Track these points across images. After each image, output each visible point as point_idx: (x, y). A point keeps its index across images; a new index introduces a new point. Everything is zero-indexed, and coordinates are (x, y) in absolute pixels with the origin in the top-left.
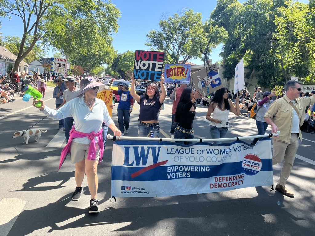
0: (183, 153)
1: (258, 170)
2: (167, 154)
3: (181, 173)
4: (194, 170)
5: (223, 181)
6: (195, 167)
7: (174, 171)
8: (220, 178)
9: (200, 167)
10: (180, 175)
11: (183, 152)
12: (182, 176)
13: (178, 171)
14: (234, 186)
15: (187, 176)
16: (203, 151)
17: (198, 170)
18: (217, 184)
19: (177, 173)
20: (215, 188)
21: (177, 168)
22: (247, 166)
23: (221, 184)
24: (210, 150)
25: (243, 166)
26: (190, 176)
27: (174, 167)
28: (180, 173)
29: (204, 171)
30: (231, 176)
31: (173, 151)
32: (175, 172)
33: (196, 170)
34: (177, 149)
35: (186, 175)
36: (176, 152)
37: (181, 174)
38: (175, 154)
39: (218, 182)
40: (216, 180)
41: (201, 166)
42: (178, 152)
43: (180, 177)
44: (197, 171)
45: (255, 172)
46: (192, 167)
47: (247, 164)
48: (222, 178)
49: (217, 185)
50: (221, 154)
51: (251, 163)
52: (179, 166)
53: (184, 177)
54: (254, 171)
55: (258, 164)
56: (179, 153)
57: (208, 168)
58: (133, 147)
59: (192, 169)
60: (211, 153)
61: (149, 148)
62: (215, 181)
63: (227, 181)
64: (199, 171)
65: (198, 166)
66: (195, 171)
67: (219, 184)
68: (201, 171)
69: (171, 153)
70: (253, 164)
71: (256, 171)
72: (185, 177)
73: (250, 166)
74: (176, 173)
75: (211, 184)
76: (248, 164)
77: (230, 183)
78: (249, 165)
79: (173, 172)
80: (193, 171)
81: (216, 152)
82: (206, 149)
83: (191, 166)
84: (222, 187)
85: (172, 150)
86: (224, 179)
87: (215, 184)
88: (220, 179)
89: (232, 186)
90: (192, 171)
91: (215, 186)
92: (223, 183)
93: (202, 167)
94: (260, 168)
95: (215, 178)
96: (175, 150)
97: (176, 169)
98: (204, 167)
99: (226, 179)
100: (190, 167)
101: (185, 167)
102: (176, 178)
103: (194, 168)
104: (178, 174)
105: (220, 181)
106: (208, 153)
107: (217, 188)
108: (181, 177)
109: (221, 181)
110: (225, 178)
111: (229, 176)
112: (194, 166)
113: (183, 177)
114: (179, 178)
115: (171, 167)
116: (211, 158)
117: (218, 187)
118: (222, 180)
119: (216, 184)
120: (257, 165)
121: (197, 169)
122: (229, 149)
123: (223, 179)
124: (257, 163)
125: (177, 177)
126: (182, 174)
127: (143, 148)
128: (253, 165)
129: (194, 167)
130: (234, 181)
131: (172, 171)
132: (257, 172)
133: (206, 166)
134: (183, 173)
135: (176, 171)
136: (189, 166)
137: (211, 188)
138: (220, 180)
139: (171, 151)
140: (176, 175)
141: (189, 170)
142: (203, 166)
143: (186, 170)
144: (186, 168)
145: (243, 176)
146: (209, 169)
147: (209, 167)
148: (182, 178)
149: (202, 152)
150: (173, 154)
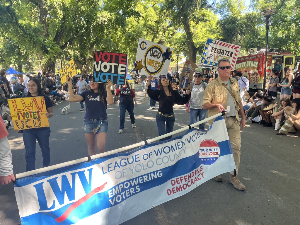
0: (126, 164)
2: (104, 173)
3: (128, 190)
4: (143, 181)
5: (181, 182)
7: (119, 192)
8: (178, 180)
9: (149, 175)
10: (127, 193)
11: (125, 164)
12: (130, 194)
13: (123, 190)
14: (193, 183)
15: (137, 192)
16: (150, 154)
17: (148, 179)
18: (176, 188)
19: (123, 193)
20: (174, 193)
21: (121, 186)
22: (205, 155)
23: (180, 186)
24: (158, 150)
25: (200, 157)
26: (139, 189)
27: (117, 188)
28: (126, 191)
29: (156, 177)
30: (189, 174)
31: (111, 167)
32: (120, 193)
33: (146, 179)
34: (116, 162)
35: (135, 190)
36: (115, 167)
38: (114, 169)
39: (176, 185)
40: (173, 184)
41: (150, 173)
42: (118, 166)
43: (127, 196)
44: (148, 180)
45: (214, 159)
46: (140, 178)
48: (179, 179)
49: (175, 189)
50: (172, 152)
51: (208, 150)
52: (123, 183)
53: (133, 194)
55: (215, 150)
56: (119, 167)
57: (160, 173)
58: (48, 181)
59: (140, 180)
60: (161, 154)
62: (173, 185)
63: (186, 181)
64: (150, 179)
65: (147, 175)
66: (145, 181)
67: (177, 187)
68: (153, 179)
69: (109, 171)
70: (210, 151)
71: (215, 158)
72: (134, 193)
73: (208, 154)
74: (122, 194)
75: (167, 191)
76: (205, 152)
77: (189, 181)
78: (206, 154)
79: (118, 194)
80: (143, 182)
81: (167, 150)
82: (155, 150)
83: (138, 177)
84: (182, 190)
85: (109, 166)
86: (183, 180)
87: (173, 189)
88: (177, 181)
90: (140, 183)
91: (173, 191)
92: (182, 185)
93: (152, 175)
95: (171, 181)
96: (113, 165)
97: (120, 188)
98: (155, 173)
99: (185, 179)
100: (137, 179)
101: (131, 181)
102: (123, 200)
103: (143, 178)
104: (125, 194)
105: (178, 183)
106: (157, 155)
107: (175, 192)
109: (179, 183)
110: (183, 178)
111: (187, 175)
112: (143, 176)
114: (126, 198)
115: (113, 189)
116: (162, 159)
117: (177, 192)
118: (180, 182)
119: (174, 188)
120: (215, 151)
122: (181, 142)
123: (181, 180)
124: (214, 149)
125: (124, 198)
126: (129, 191)
128: (211, 152)
129: (143, 177)
130: (193, 178)
131: (116, 193)
132: (216, 158)
133: (157, 171)
134: (131, 189)
135: (121, 191)
136: (136, 179)
137: (169, 195)
138: (178, 182)
139: (109, 168)
140: (122, 196)
141: (136, 184)
142: (153, 173)
143: (133, 185)
144: (133, 182)
145: (201, 168)
146: (162, 174)
147: (161, 171)
148: (131, 196)
149: (150, 155)
150: (112, 170)
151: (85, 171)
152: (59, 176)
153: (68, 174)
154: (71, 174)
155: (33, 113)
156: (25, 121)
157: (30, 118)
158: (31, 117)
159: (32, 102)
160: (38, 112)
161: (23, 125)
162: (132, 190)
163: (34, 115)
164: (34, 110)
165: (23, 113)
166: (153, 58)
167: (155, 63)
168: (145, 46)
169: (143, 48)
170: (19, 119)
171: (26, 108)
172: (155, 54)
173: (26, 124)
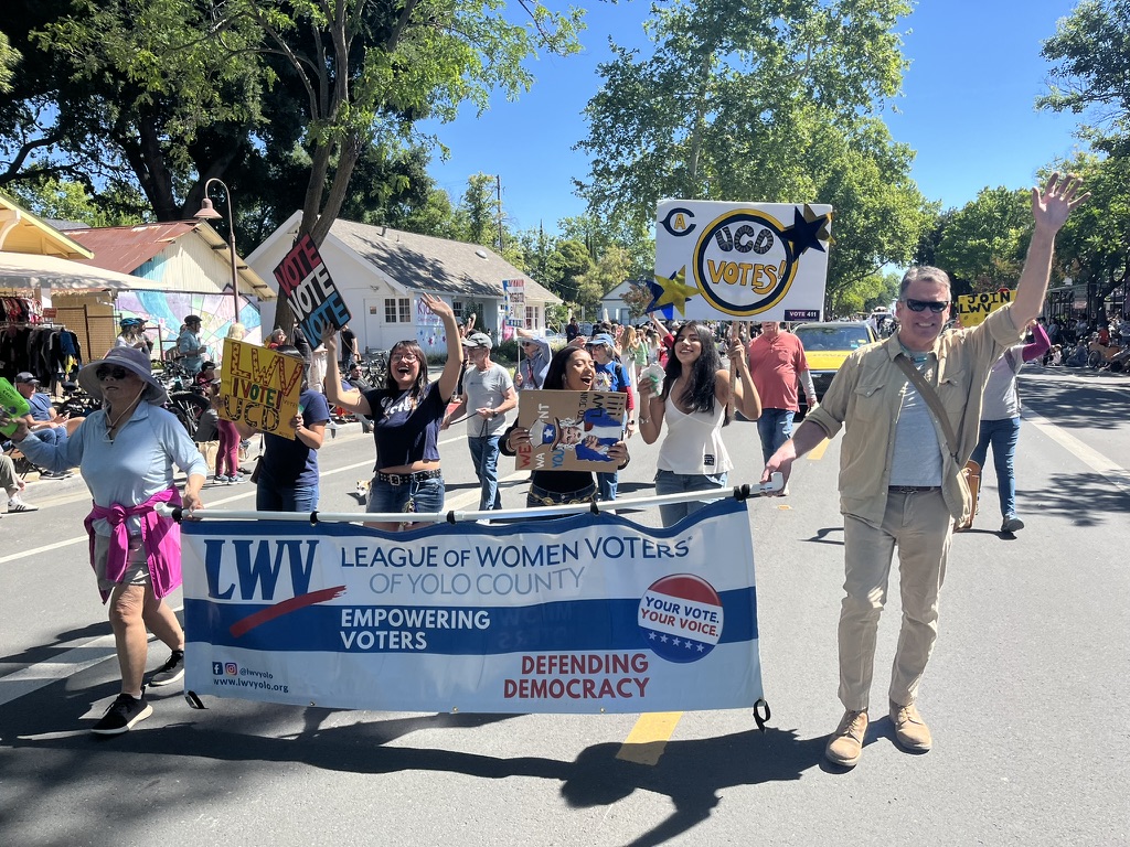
0: (404, 564)
1: (713, 640)
2: (344, 565)
3: (397, 633)
4: (435, 622)
5: (550, 672)
6: (440, 612)
7: (370, 624)
8: (542, 661)
9: (454, 612)
10: (392, 640)
11: (401, 562)
12: (399, 643)
13: (385, 625)
14: (594, 696)
15: (417, 646)
16: (466, 555)
17: (449, 621)
18: (530, 682)
19: (382, 634)
20: (522, 695)
21: (381, 614)
22: (664, 622)
23: (544, 682)
24: (489, 551)
26: (425, 644)
27: (369, 612)
28: (392, 633)
29: (470, 626)
30: (578, 654)
31: (364, 556)
32: (373, 630)
34: (379, 550)
35: (414, 642)
36: (375, 560)
37: (395, 636)
38: (372, 565)
39: (533, 675)
40: (527, 668)
41: (457, 609)
42: (383, 559)
43: (392, 646)
44: (447, 626)
45: (700, 648)
46: (429, 612)
47: (665, 613)
48: (546, 661)
49: (529, 685)
50: (525, 565)
51: (682, 611)
52: (388, 608)
53: (407, 650)
54: (694, 643)
55: (709, 615)
56: (386, 565)
57: (482, 617)
58: (234, 542)
59: (428, 619)
60: (493, 563)
61: (281, 544)
62: (524, 672)
63: (562, 672)
64: (453, 626)
65: (449, 609)
66: (439, 626)
67: (534, 682)
68: (460, 626)
69: (358, 565)
70: (687, 614)
71: (704, 644)
72: (411, 647)
73: (677, 623)
74: (377, 633)
75: (507, 682)
76: (670, 614)
77: (578, 681)
79: (366, 628)
80: (433, 626)
81: (511, 557)
82: (478, 548)
83: (426, 608)
84: (545, 696)
85: (361, 553)
86: (555, 665)
87: (522, 682)
88: (540, 665)
89: (585, 696)
90: (428, 625)
91: (522, 689)
92: (549, 678)
93: (461, 613)
94: (719, 630)
95: (525, 658)
96: (370, 554)
97: (377, 618)
98: (471, 613)
99: (562, 664)
100: (422, 612)
101: (406, 611)
102: (375, 649)
103: (435, 616)
104: (387, 638)
105: (539, 672)
106: (483, 563)
107: (526, 696)
108: (397, 647)
109: (544, 672)
110: (557, 661)
111: (569, 653)
112: (437, 609)
113: (403, 647)
114: (387, 649)
115: (358, 612)
116: (494, 578)
117: (532, 696)
118: (546, 668)
119: (527, 681)
120: (708, 621)
121: (443, 621)
123: (551, 665)
124: (706, 612)
125: (381, 646)
126: (399, 636)
127: (264, 546)
128: (690, 618)
129: (436, 612)
130: (598, 678)
131: (363, 625)
132: (708, 648)
133: (476, 610)
134: (403, 633)
135: (377, 624)
136: (418, 609)
137: (507, 695)
138: (542, 669)
139: (358, 557)
140: (377, 638)
141: (418, 625)
142: (466, 610)
143: (410, 624)
144: (410, 614)
146: (488, 621)
147: (486, 614)
148: (400, 650)
149: (463, 558)
150: (366, 565)
151: (301, 542)
152: (257, 539)
153: (272, 540)
154: (277, 542)
155: (270, 391)
156: (245, 403)
157: (258, 400)
158: (262, 401)
159: (273, 364)
160: (280, 394)
161: (240, 412)
162: (406, 637)
163: (269, 397)
164: (272, 385)
165: (246, 384)
166: (734, 256)
167: (750, 272)
168: (688, 221)
169: (680, 230)
170: (235, 395)
171: (257, 374)
172: (745, 240)
173: (246, 411)
